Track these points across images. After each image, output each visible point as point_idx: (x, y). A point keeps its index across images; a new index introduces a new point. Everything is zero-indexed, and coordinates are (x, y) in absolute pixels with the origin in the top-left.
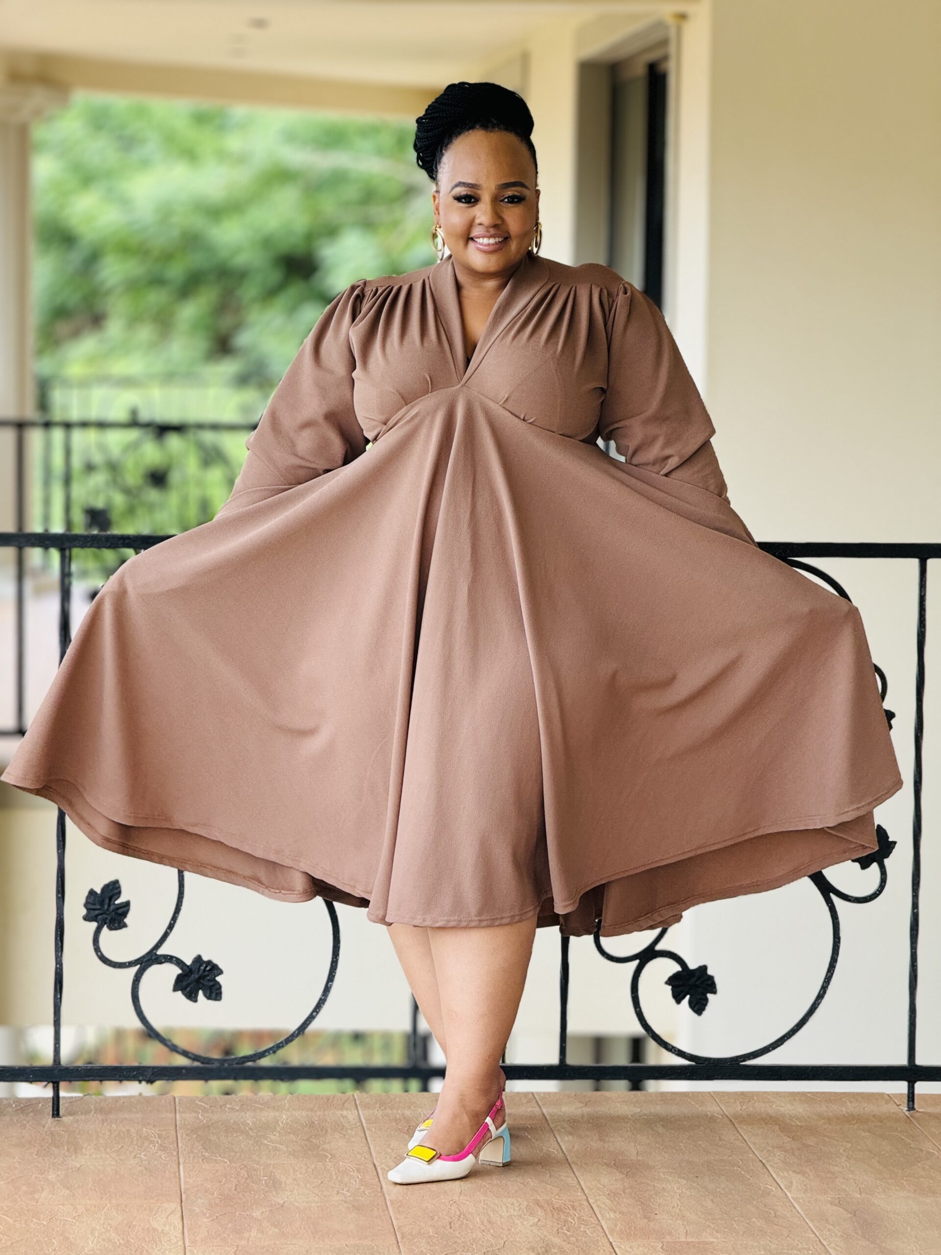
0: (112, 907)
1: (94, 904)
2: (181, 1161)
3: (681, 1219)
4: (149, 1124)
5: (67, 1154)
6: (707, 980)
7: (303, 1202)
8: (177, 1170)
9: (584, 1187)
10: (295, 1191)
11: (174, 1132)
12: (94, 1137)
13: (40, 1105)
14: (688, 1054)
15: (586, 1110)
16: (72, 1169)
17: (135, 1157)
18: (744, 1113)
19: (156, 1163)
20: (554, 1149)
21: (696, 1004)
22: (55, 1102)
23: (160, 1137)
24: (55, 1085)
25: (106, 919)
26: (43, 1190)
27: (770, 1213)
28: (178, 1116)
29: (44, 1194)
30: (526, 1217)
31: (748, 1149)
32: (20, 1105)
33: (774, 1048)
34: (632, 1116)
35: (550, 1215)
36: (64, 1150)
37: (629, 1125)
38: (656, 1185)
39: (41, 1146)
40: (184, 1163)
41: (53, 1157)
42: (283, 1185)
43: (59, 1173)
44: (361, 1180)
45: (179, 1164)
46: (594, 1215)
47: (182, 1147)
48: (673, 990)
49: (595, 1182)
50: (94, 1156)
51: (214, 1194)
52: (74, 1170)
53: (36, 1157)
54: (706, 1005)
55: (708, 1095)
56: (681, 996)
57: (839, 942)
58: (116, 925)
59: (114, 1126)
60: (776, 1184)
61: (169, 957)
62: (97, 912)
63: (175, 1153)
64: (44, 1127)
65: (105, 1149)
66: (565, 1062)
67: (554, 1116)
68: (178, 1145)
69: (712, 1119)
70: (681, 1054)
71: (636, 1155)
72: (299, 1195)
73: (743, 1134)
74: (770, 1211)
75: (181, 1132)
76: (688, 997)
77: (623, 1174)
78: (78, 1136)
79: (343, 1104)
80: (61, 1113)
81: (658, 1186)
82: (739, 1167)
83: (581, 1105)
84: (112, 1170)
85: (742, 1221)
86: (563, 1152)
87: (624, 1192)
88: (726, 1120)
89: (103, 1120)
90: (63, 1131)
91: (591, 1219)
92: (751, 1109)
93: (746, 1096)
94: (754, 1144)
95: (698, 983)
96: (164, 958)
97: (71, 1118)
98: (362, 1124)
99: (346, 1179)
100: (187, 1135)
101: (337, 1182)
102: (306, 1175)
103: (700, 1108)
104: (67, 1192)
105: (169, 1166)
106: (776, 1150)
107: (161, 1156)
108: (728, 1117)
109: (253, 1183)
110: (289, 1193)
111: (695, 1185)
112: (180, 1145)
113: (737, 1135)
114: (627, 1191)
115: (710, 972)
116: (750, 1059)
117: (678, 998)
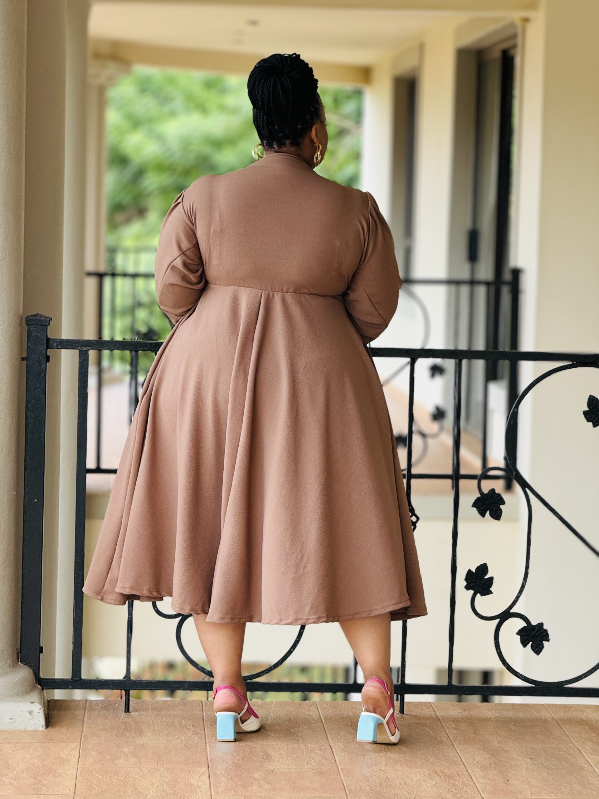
2: (207, 742)
3: (527, 784)
4: (186, 718)
5: (135, 736)
6: (542, 632)
7: (286, 769)
8: (205, 747)
9: (464, 763)
10: (281, 762)
11: (202, 723)
12: (152, 725)
13: (117, 705)
14: (531, 679)
15: (464, 714)
16: (138, 745)
17: (178, 738)
18: (566, 718)
19: (191, 742)
20: (445, 738)
21: (536, 647)
22: (127, 703)
23: (193, 726)
24: (127, 692)
26: (120, 758)
27: (585, 781)
28: (204, 713)
29: (121, 761)
30: (428, 781)
31: (569, 740)
32: (104, 704)
33: (586, 677)
34: (494, 718)
35: (444, 780)
36: (133, 733)
37: (492, 724)
38: (511, 762)
39: (118, 731)
40: (209, 743)
41: (126, 738)
42: (273, 758)
43: (131, 747)
44: (322, 756)
45: (206, 743)
46: (471, 780)
47: (207, 733)
48: (521, 638)
49: (472, 760)
50: (152, 737)
51: (229, 763)
52: (139, 746)
53: (115, 737)
54: (543, 647)
55: (542, 705)
56: (527, 642)
59: (164, 719)
60: (588, 763)
63: (203, 737)
64: (120, 718)
65: (159, 733)
66: (452, 683)
67: (444, 717)
68: (205, 731)
69: (545, 721)
70: (525, 679)
71: (497, 743)
72: (283, 764)
73: (565, 731)
74: (585, 780)
75: (206, 723)
76: (531, 643)
77: (489, 754)
78: (141, 725)
79: (309, 708)
80: (130, 710)
81: (512, 763)
82: (564, 752)
83: (461, 711)
84: (164, 746)
85: (567, 786)
86: (451, 740)
87: (491, 767)
88: (555, 721)
89: (157, 715)
90: (132, 721)
91: (470, 783)
92: (570, 715)
93: (567, 707)
94: (573, 738)
95: (537, 634)
97: (137, 713)
98: (322, 721)
99: (312, 755)
100: (210, 725)
101: (307, 757)
102: (287, 752)
103: (537, 714)
104: (136, 759)
105: (200, 745)
106: (587, 741)
107: (194, 738)
108: (555, 720)
109: (253, 756)
110: (276, 763)
111: (536, 762)
112: (206, 731)
113: (562, 731)
114: (492, 766)
115: (545, 627)
116: (570, 684)
117: (524, 644)
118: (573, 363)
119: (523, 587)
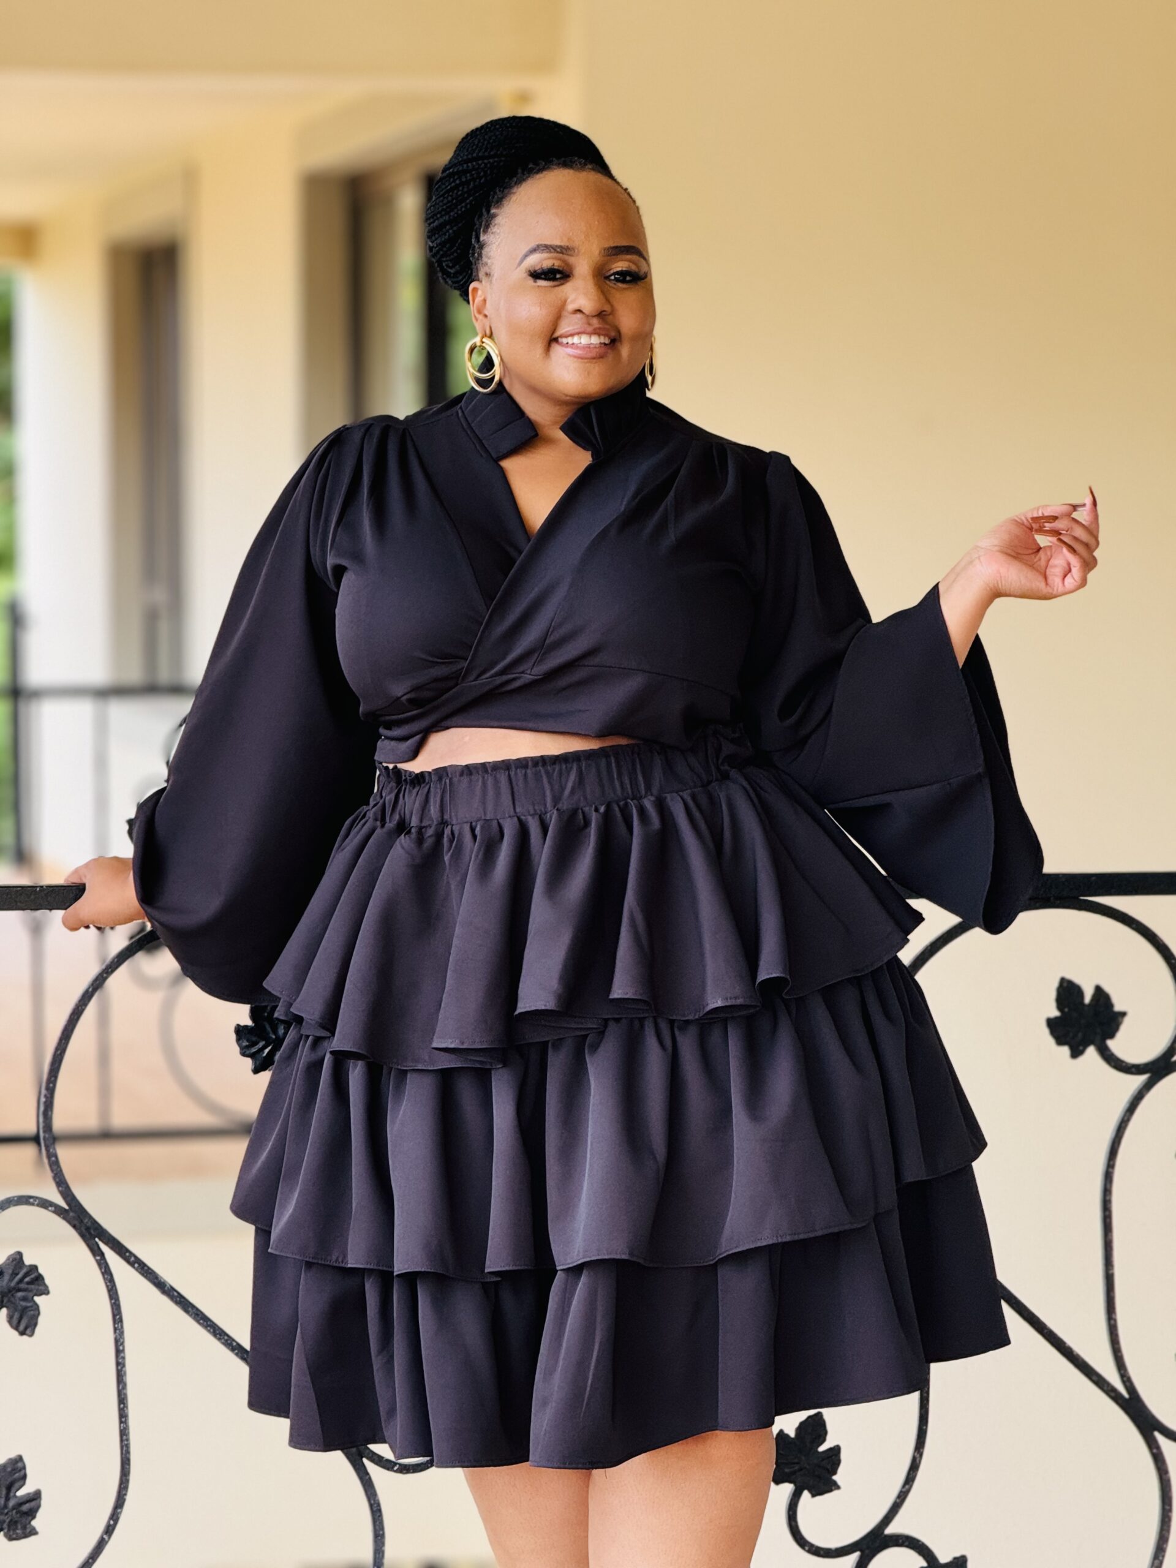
119: (914, 1467)
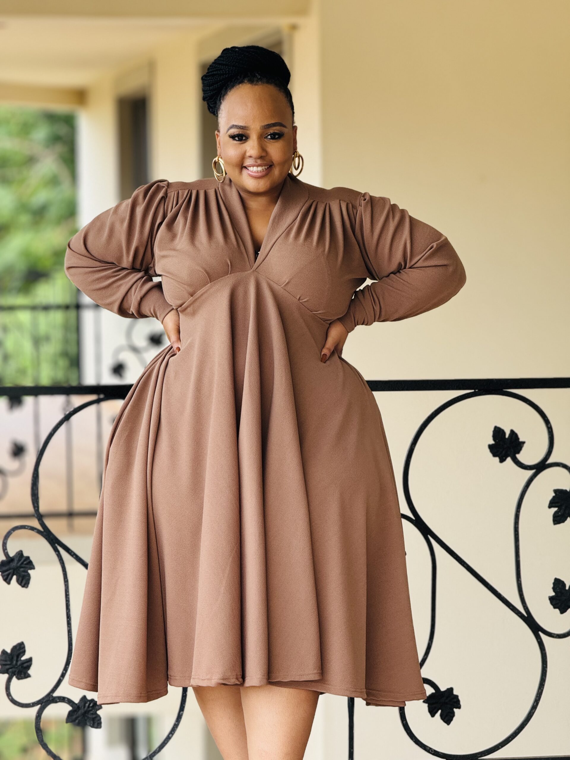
0: (19, 663)
1: (6, 661)
6: (453, 698)
14: (442, 753)
21: (446, 716)
25: (15, 671)
33: (502, 747)
48: (429, 707)
54: (454, 716)
56: (436, 710)
57: (546, 667)
58: (23, 676)
61: (62, 698)
62: (8, 667)
70: (436, 753)
76: (440, 712)
95: (447, 701)
96: (59, 699)
115: (455, 693)
116: (485, 755)
117: (432, 713)
118: (475, 391)
119: (429, 648)
